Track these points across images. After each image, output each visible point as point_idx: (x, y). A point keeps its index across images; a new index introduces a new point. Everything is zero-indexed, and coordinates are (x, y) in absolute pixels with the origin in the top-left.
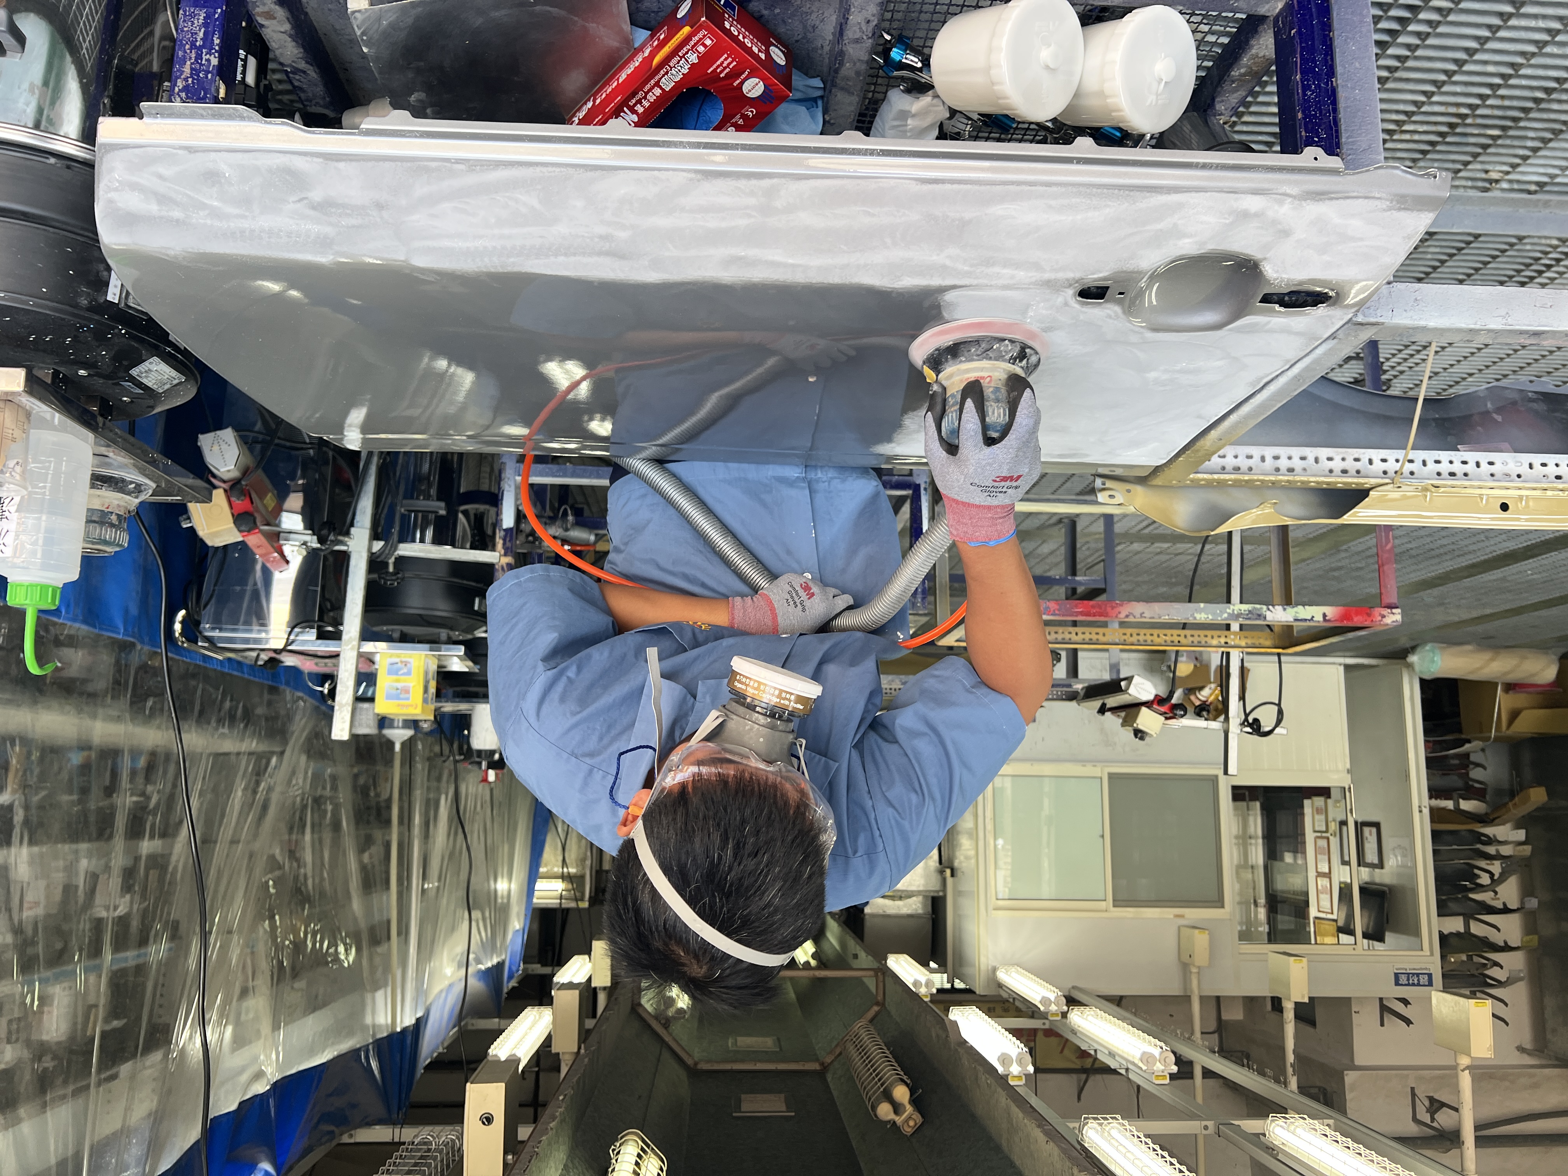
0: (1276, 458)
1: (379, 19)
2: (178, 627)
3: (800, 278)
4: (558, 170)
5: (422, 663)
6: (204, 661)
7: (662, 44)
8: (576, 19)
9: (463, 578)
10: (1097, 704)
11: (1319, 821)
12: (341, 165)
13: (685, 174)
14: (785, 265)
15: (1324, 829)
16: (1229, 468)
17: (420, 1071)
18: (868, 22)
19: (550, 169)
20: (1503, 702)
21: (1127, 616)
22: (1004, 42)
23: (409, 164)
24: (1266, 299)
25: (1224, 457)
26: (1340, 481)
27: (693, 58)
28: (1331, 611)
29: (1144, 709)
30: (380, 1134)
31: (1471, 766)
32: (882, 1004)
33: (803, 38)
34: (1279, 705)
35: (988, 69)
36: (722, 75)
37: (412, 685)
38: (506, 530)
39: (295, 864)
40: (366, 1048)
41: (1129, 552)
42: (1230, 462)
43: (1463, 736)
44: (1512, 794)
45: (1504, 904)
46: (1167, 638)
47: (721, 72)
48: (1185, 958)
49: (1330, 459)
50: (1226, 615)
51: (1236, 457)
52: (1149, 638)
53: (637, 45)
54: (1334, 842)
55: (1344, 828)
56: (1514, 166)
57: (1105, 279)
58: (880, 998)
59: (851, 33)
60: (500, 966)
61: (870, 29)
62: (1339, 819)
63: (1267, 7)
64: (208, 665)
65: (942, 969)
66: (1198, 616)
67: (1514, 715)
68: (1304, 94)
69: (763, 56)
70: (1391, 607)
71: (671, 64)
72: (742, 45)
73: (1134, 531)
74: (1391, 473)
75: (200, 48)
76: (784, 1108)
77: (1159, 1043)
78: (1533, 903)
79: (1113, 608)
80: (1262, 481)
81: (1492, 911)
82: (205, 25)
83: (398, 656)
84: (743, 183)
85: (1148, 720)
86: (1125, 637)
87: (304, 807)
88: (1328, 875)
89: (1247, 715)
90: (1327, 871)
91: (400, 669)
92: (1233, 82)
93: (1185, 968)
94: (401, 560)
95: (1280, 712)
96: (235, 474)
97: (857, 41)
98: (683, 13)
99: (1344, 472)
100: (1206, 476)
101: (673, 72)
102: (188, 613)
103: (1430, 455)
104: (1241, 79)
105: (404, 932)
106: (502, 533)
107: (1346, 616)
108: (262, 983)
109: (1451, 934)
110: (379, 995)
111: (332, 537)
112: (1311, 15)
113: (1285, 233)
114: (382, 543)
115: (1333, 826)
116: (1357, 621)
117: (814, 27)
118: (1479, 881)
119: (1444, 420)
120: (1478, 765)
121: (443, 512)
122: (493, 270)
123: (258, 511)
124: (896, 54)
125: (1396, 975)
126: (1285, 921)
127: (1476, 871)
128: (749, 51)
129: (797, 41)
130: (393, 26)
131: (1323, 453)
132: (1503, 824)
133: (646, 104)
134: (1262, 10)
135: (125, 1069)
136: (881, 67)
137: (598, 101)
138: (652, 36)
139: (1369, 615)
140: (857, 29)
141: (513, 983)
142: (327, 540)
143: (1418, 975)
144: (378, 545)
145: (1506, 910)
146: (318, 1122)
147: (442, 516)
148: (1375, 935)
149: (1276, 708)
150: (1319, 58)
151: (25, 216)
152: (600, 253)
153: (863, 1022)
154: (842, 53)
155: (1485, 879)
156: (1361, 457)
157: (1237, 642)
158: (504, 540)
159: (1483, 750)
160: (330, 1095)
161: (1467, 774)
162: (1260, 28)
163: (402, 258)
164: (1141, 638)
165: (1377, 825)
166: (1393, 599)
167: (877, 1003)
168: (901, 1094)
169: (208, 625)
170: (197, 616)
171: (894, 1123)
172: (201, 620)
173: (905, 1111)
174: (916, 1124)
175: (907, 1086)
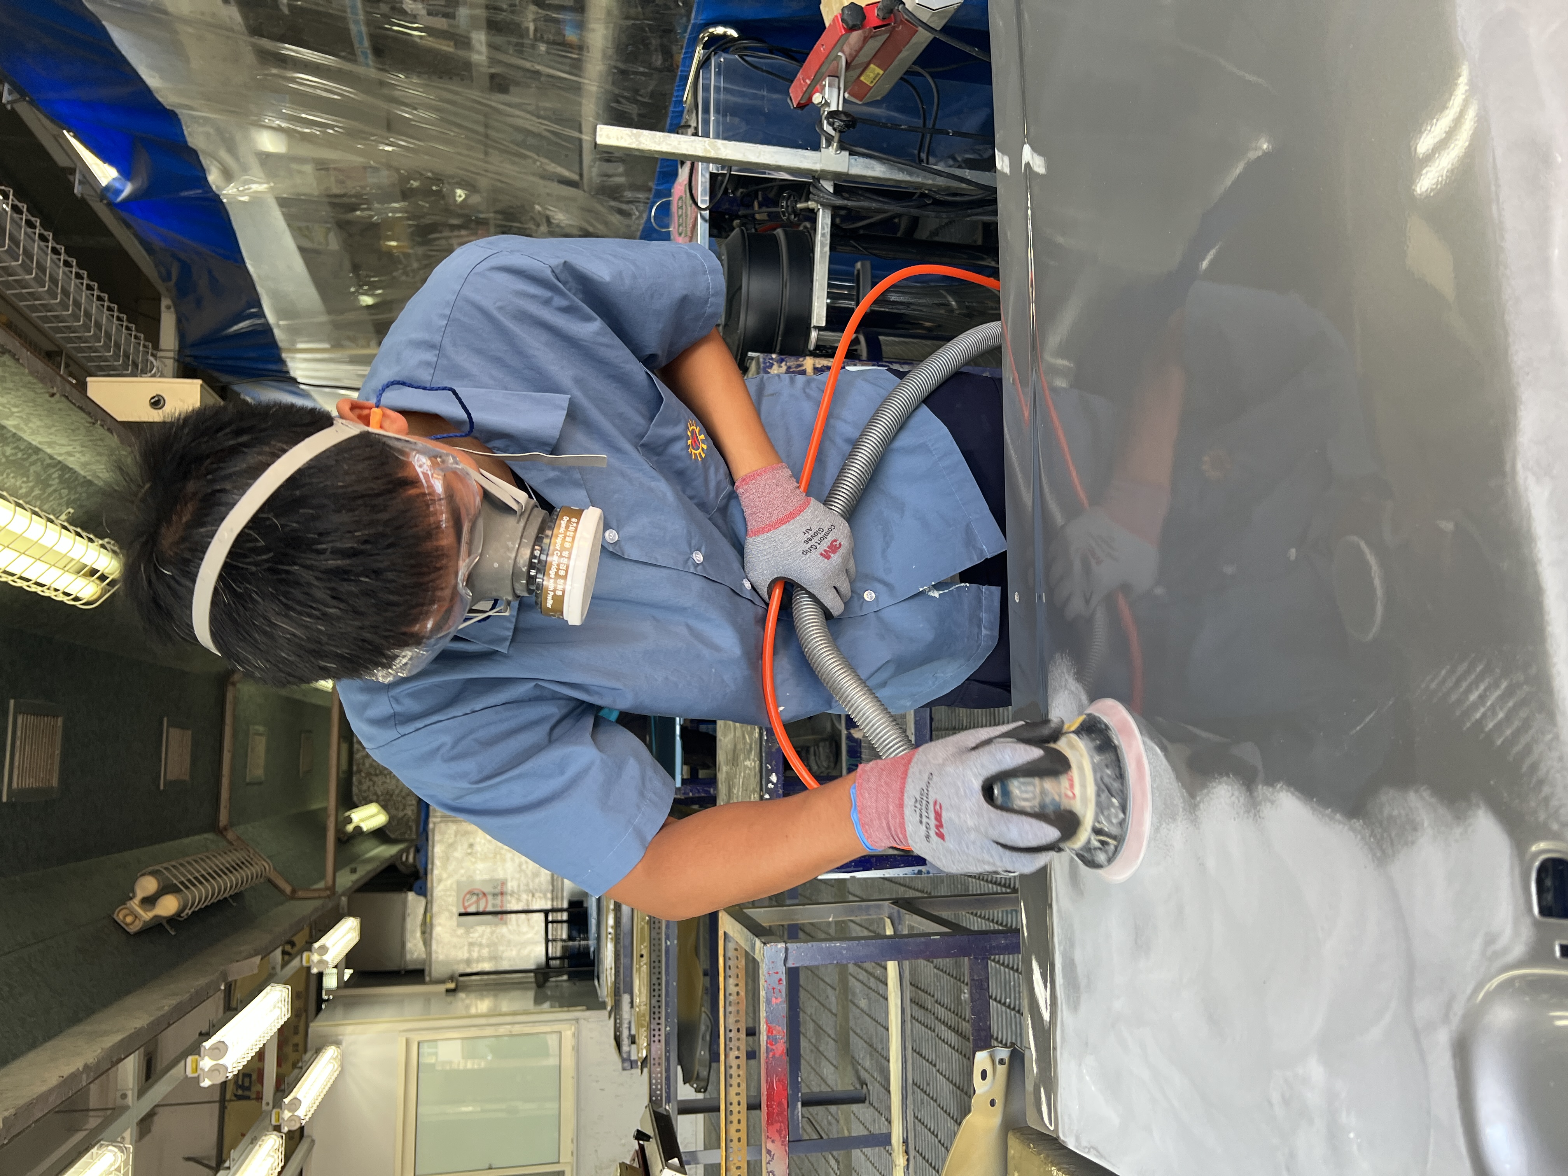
2: (720, 30)
10: (649, 1130)
21: (769, 1152)
32: (293, 896)
40: (261, 314)
58: (300, 894)
65: (343, 984)
76: (170, 777)
79: (779, 1132)
96: (908, 7)
102: (734, 40)
108: (332, 185)
114: (831, 190)
142: (834, 118)
144: (828, 184)
146: (180, 260)
153: (269, 871)
167: (294, 891)
168: (169, 906)
169: (722, 60)
170: (732, 49)
171: (131, 899)
172: (727, 52)
173: (145, 911)
174: (127, 925)
175: (178, 914)
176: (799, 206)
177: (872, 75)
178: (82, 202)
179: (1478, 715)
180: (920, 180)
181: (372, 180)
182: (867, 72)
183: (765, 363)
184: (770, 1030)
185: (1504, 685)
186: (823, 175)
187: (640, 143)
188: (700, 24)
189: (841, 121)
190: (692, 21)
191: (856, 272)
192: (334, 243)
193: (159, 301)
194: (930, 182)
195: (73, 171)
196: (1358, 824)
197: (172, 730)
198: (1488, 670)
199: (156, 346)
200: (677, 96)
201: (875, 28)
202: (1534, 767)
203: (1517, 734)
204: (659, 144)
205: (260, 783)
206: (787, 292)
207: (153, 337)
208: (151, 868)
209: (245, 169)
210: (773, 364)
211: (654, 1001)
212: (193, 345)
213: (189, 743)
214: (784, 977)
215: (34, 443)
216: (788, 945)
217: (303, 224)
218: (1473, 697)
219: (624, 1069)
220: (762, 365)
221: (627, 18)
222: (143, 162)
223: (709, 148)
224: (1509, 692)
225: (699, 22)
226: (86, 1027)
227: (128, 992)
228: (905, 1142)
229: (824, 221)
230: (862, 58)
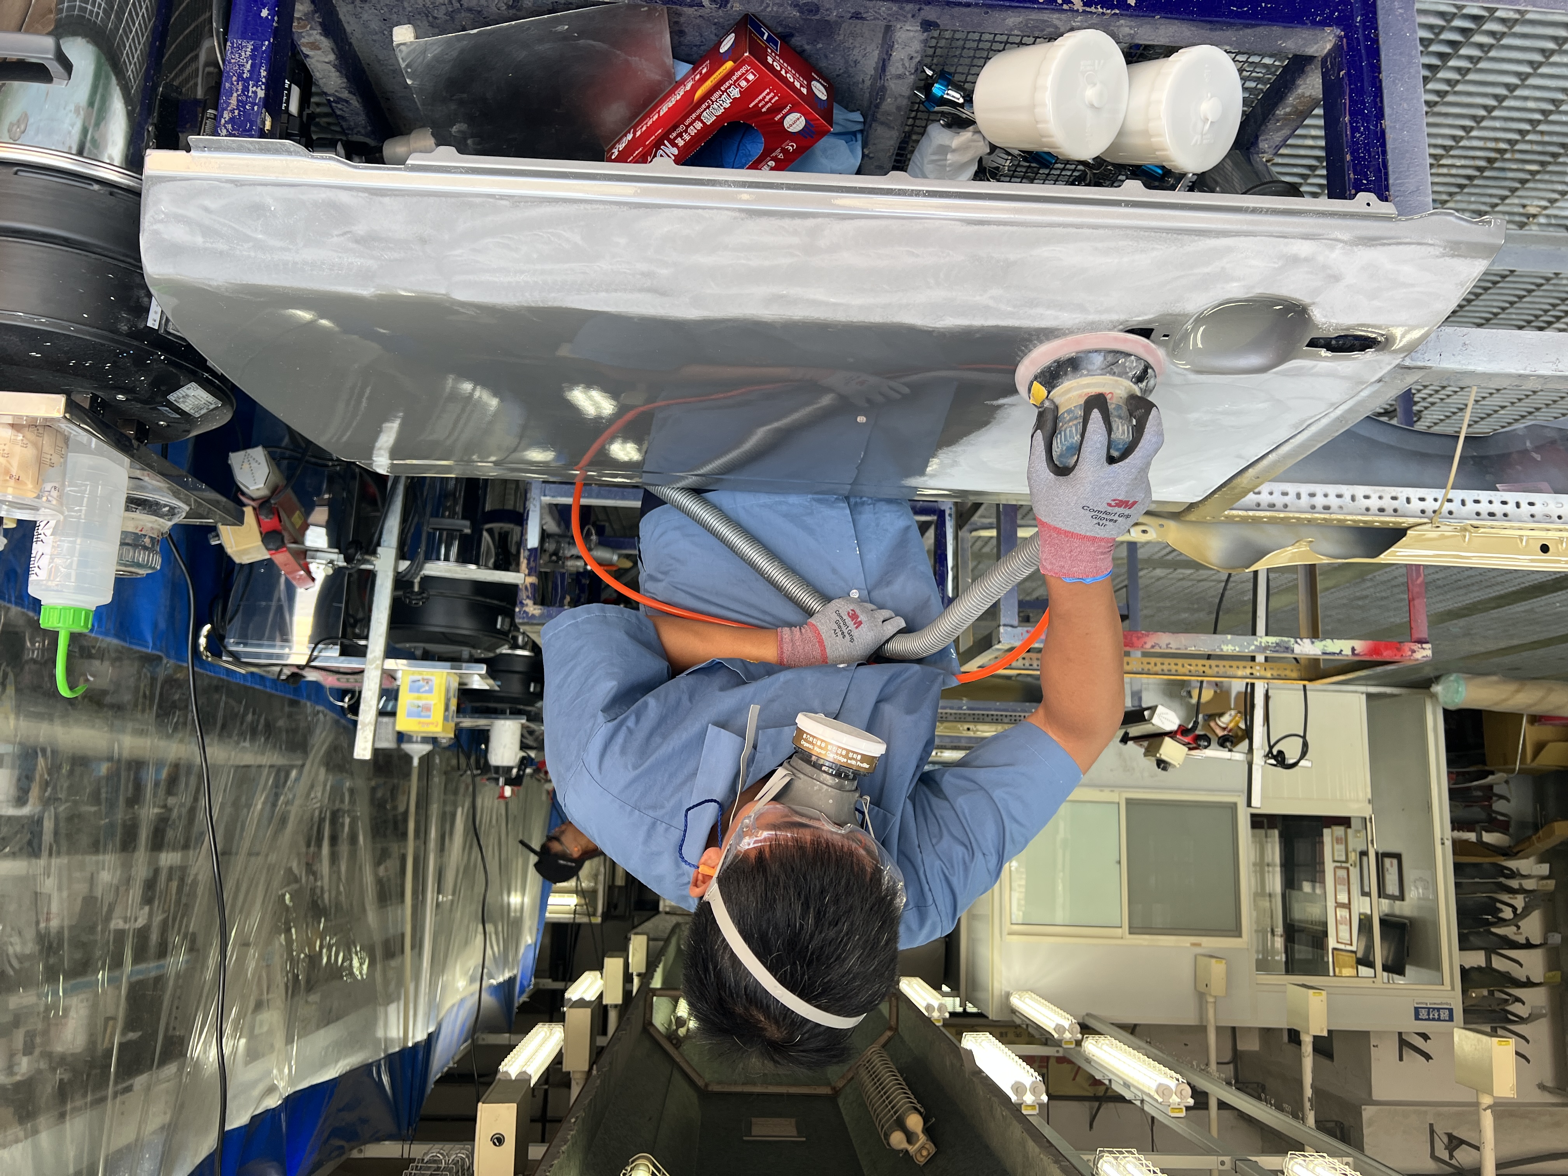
0: (1312, 495)
1: (424, 52)
2: (203, 641)
3: (841, 316)
4: (602, 207)
5: (444, 681)
6: (228, 675)
7: (704, 78)
8: (618, 52)
9: (486, 597)
11: (1339, 851)
12: (386, 200)
13: (729, 213)
14: (826, 304)
15: (1343, 858)
16: (1264, 504)
17: (431, 1085)
18: (912, 58)
19: (595, 206)
20: (1528, 734)
21: (1153, 647)
22: (1049, 81)
23: (453, 200)
24: (1313, 343)
25: (1259, 493)
26: (1377, 520)
27: (735, 93)
28: (1359, 645)
29: (1167, 740)
30: (389, 1150)
31: (1494, 798)
32: (895, 1030)
33: (844, 72)
34: (1304, 737)
35: (1032, 106)
36: (764, 110)
37: (433, 702)
38: (530, 550)
39: (311, 878)
40: (378, 1063)
41: (1152, 578)
42: (1264, 498)
43: (1487, 768)
44: (1536, 828)
45: (1527, 939)
46: (1192, 668)
47: (763, 106)
48: (1202, 988)
49: (1367, 497)
50: (1253, 647)
51: (1271, 493)
52: (1173, 668)
53: (678, 78)
54: (1354, 872)
55: (1365, 859)
56: (1552, 201)
57: (1150, 321)
58: (893, 1023)
59: (894, 68)
60: (511, 981)
61: (913, 65)
62: (1359, 850)
63: (1315, 47)
64: (230, 679)
66: (1225, 648)
67: (1539, 747)
68: (1353, 136)
69: (804, 91)
70: (1421, 642)
71: (713, 99)
72: (784, 80)
73: (1156, 557)
74: (1429, 512)
75: (246, 81)
76: (795, 1133)
77: (1175, 1075)
78: (1556, 939)
79: (1138, 638)
80: (1298, 519)
81: (1515, 945)
82: (253, 57)
83: (420, 673)
84: (787, 223)
85: (1171, 750)
86: (1149, 667)
87: (322, 820)
88: (1348, 906)
89: (1271, 747)
90: (1346, 901)
91: (423, 686)
92: (1278, 121)
93: (1201, 996)
94: (426, 579)
95: (1305, 745)
96: (265, 492)
97: (899, 77)
98: (726, 48)
99: (1381, 510)
100: (1241, 513)
101: (715, 106)
102: (213, 628)
103: (1470, 495)
104: (1286, 118)
105: (418, 945)
106: (527, 553)
107: (1375, 651)
108: (278, 996)
109: (1472, 968)
110: (392, 1008)
111: (358, 556)
112: (1361, 57)
113: (1336, 278)
114: (407, 563)
115: (1353, 857)
116: (1387, 655)
117: (856, 62)
118: (1501, 915)
119: (1483, 458)
120: (1501, 797)
121: (468, 531)
122: (533, 305)
123: (286, 529)
124: (937, 89)
125: (1416, 1009)
126: (1303, 952)
127: (1499, 905)
128: (791, 86)
129: (838, 76)
130: (436, 59)
131: (1360, 490)
132: (1527, 858)
133: (687, 137)
134: (1310, 51)
135: (140, 1081)
136: (923, 103)
137: (638, 134)
138: (694, 70)
139: (1399, 650)
140: (899, 65)
141: (524, 998)
142: (353, 559)
143: (1438, 1009)
144: (404, 565)
145: (1528, 945)
146: (329, 1137)
147: (467, 535)
148: (1395, 967)
149: (1301, 740)
150: (1368, 100)
151: (66, 242)
152: (642, 290)
153: (876, 1047)
154: (883, 89)
155: (1507, 914)
156: (1399, 495)
157: (1263, 673)
158: (529, 560)
159: (1507, 782)
160: (341, 1110)
161: (1491, 806)
162: (1308, 68)
163: (443, 292)
164: (1166, 667)
165: (1398, 856)
166: (1424, 635)
167: (890, 1027)
168: (914, 1122)
170: (222, 631)
171: (907, 1152)
172: (226, 635)
173: (918, 1140)
174: (929, 1154)
175: (921, 1114)
176: (416, 589)
183: (524, 618)
186: (396, 569)
187: (370, 723)
193: (355, 1159)
197: (754, 1133)
208: (883, 1138)
213: (763, 1119)
229: (437, 569)
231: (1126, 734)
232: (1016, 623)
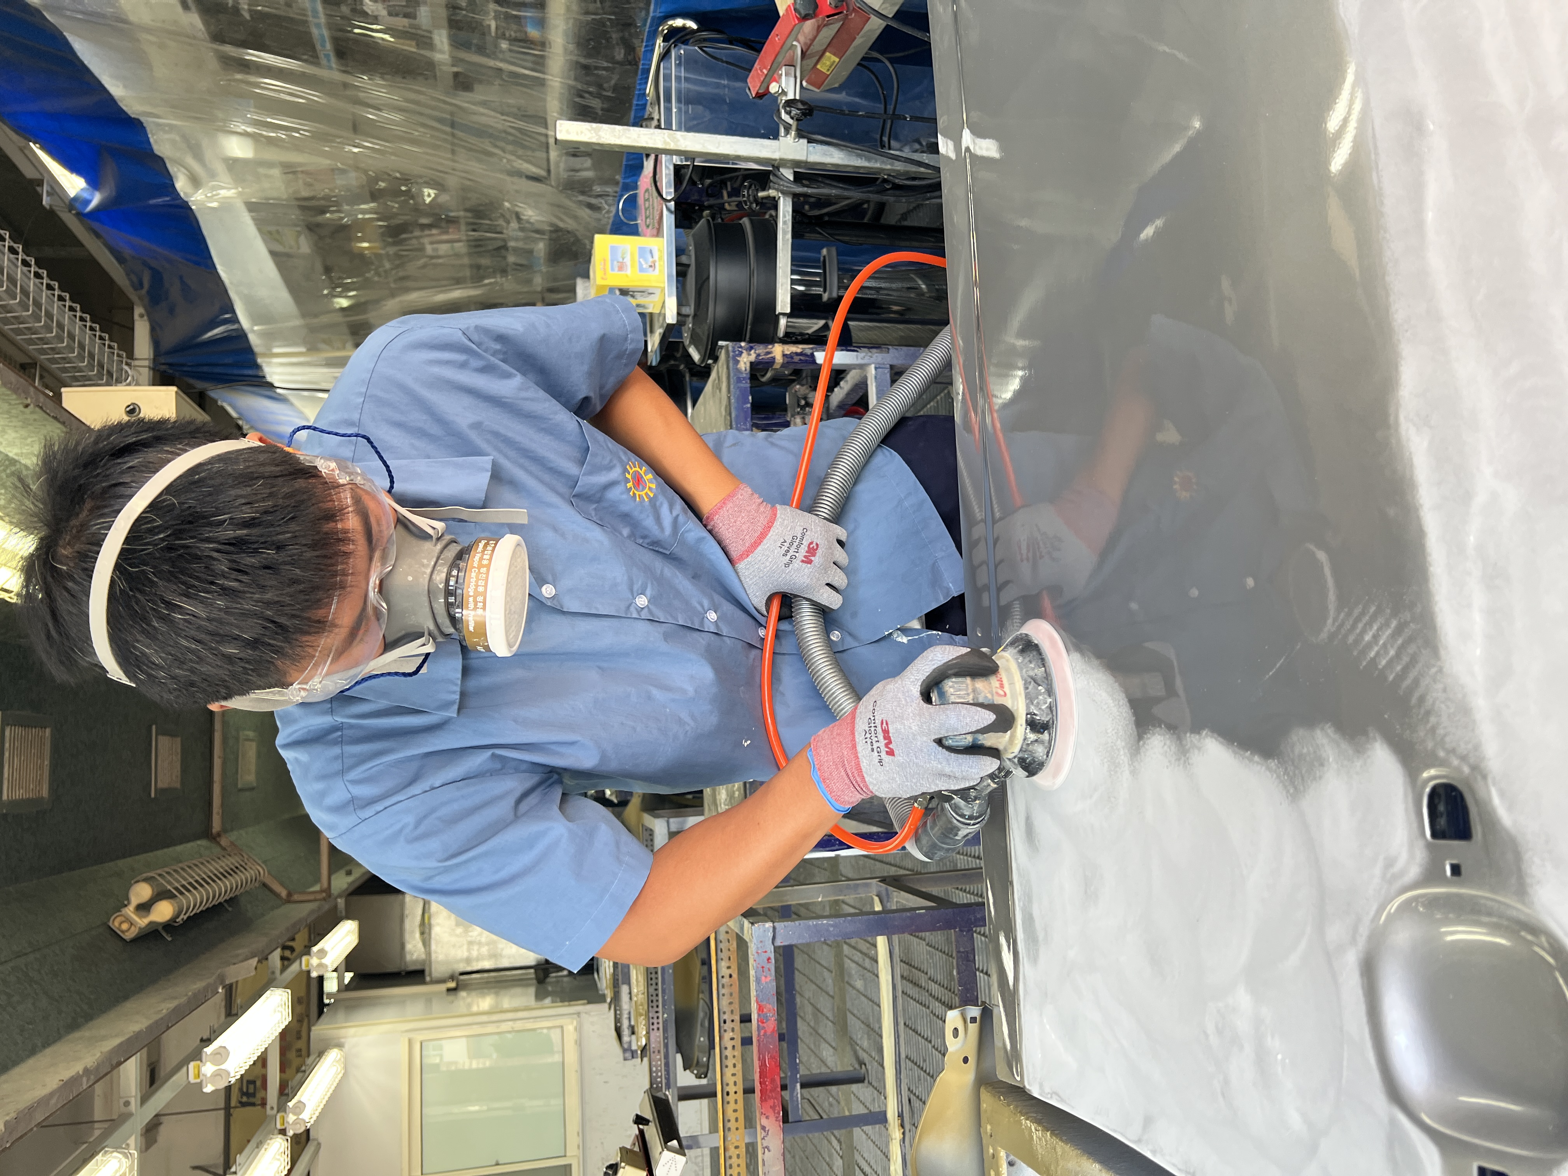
2: (679, 22)
9: (753, 324)
10: (648, 1114)
21: (763, 1128)
32: (289, 900)
37: (628, 275)
38: (812, 355)
40: (234, 320)
41: (830, 1156)
58: (296, 897)
65: (343, 988)
73: (857, 1156)
76: (160, 785)
79: (773, 1108)
83: (660, 258)
91: (646, 261)
102: (693, 32)
106: (809, 352)
114: (791, 176)
121: (825, 298)
142: (790, 112)
144: (787, 172)
146: (151, 268)
147: (820, 300)
153: (265, 876)
158: (801, 354)
160: (181, 278)
167: (290, 894)
168: (164, 912)
169: (682, 52)
170: (691, 41)
171: (126, 906)
172: (687, 44)
173: (140, 917)
174: (123, 932)
175: (173, 919)
176: (761, 194)
177: (828, 63)
178: (51, 214)
179: (1372, 654)
180: (878, 165)
181: (340, 181)
182: (824, 60)
183: (734, 352)
184: (760, 1009)
185: (1394, 623)
186: (783, 163)
187: (600, 137)
188: (659, 17)
189: (798, 109)
190: (651, 14)
191: (822, 259)
192: (305, 246)
193: (133, 309)
194: (889, 167)
195: (40, 183)
196: (1273, 763)
197: (160, 738)
198: (1379, 611)
199: (131, 355)
200: (640, 90)
201: (828, 16)
202: (1422, 699)
203: (1406, 669)
204: (619, 138)
205: (252, 789)
206: (755, 280)
207: (127, 346)
208: (145, 875)
209: (213, 175)
210: (741, 353)
211: (652, 990)
212: (168, 353)
213: (179, 750)
214: (772, 956)
215: (11, 455)
216: (776, 924)
217: (273, 228)
218: (1368, 637)
219: (625, 1059)
220: (731, 354)
221: (587, 13)
222: (110, 172)
223: (668, 140)
224: (1399, 630)
225: (658, 15)
226: (85, 1033)
227: (126, 998)
228: (901, 1116)
229: (785, 210)
230: (817, 46)
231: (645, 1122)
232: (778, 943)
